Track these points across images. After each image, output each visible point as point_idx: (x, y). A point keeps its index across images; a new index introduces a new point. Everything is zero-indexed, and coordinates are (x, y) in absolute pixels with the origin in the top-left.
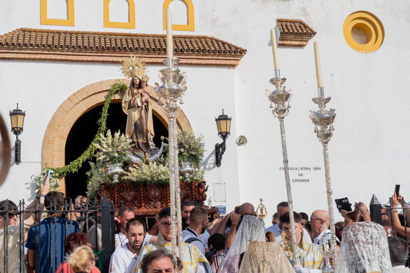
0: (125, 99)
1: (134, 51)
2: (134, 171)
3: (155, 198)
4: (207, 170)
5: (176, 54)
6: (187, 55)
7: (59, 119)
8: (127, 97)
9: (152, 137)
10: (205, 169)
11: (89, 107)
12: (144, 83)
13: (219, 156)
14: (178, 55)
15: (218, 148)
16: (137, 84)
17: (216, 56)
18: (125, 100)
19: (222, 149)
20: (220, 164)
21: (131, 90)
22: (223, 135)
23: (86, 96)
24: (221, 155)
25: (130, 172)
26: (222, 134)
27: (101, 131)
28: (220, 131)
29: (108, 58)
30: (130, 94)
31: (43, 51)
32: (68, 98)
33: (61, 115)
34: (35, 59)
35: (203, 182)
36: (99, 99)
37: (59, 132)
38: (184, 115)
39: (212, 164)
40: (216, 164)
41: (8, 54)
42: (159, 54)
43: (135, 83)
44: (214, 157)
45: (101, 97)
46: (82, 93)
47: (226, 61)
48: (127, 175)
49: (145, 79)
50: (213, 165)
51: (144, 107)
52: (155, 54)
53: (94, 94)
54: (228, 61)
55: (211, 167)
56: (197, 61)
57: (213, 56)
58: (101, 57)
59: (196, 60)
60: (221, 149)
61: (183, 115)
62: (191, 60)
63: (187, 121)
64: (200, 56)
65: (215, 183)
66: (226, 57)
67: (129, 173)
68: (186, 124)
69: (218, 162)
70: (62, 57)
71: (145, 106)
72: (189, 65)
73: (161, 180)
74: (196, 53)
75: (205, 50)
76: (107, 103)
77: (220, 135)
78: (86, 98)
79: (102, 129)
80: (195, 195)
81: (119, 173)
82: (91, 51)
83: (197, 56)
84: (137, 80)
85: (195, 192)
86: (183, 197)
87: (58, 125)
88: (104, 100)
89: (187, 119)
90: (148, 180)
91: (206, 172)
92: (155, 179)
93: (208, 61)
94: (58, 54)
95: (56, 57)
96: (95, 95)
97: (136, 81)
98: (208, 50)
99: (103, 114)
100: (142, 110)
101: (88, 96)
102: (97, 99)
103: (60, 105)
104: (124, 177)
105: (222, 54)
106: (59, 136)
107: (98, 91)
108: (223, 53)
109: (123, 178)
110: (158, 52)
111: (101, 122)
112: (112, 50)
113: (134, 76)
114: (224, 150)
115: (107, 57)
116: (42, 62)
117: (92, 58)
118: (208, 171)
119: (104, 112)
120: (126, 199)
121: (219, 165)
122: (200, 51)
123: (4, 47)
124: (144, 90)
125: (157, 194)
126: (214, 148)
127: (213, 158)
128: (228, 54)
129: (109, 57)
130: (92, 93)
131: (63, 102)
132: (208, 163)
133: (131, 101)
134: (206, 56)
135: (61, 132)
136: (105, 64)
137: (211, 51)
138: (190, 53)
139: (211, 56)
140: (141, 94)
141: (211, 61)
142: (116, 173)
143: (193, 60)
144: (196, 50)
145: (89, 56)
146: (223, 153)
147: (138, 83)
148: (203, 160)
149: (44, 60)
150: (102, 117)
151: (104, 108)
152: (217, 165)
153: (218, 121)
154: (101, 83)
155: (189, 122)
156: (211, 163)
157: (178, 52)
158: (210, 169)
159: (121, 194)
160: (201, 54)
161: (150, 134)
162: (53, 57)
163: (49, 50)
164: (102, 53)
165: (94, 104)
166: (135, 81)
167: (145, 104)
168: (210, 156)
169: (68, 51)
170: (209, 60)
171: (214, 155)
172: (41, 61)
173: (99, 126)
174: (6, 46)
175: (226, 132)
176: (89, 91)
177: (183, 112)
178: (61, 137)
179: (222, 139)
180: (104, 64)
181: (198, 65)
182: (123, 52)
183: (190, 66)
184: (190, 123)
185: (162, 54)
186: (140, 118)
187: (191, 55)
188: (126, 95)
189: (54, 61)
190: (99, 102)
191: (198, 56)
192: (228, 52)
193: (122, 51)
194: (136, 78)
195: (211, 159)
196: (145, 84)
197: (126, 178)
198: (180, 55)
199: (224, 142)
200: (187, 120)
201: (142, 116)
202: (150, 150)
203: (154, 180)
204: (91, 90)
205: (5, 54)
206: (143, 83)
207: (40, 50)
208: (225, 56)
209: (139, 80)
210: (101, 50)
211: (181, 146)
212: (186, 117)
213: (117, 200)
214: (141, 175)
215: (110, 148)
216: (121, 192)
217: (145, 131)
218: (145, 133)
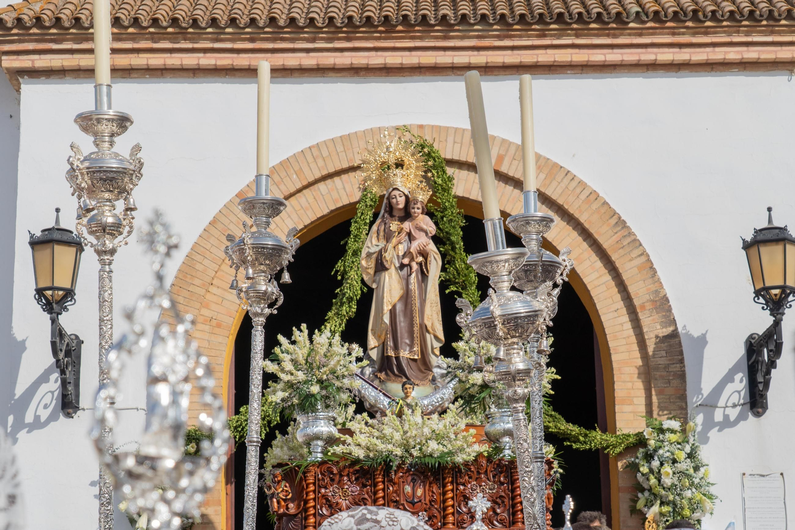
0: (368, 247)
1: (456, 28)
2: (363, 431)
4: (717, 428)
5: (601, 32)
6: (640, 35)
7: (206, 262)
8: (374, 241)
9: (437, 345)
10: (709, 424)
11: (307, 222)
12: (416, 206)
13: (760, 379)
14: (608, 35)
15: (754, 351)
16: (400, 209)
17: (743, 32)
18: (367, 249)
19: (769, 351)
20: (765, 407)
21: (385, 224)
22: (772, 300)
23: (299, 186)
24: (768, 373)
25: (352, 434)
26: (769, 294)
27: (345, 300)
28: (759, 286)
29: (368, 57)
30: (382, 234)
31: (155, 42)
32: (236, 192)
33: (214, 250)
34: (132, 69)
36: (342, 192)
37: (207, 307)
38: (633, 237)
39: (734, 406)
40: (748, 406)
41: (43, 57)
42: (543, 36)
43: (394, 206)
44: (741, 381)
45: (347, 187)
46: (283, 174)
47: (779, 48)
48: (344, 443)
49: (418, 196)
50: (739, 408)
51: (415, 266)
52: (529, 36)
53: (324, 178)
54: (784, 48)
55: (732, 418)
56: (674, 53)
57: (729, 34)
58: (346, 54)
59: (672, 50)
60: (765, 350)
61: (629, 240)
62: (655, 50)
63: (643, 259)
64: (683, 34)
65: (747, 473)
66: (779, 33)
67: (347, 436)
68: (640, 268)
69: (758, 397)
70: (216, 58)
71: (420, 264)
72: (648, 70)
73: (431, 456)
74: (669, 24)
75: (700, 14)
76: (366, 206)
77: (762, 300)
78: (299, 191)
79: (349, 293)
81: (324, 437)
82: (311, 35)
83: (674, 34)
84: (399, 199)
87: (204, 285)
88: (356, 196)
89: (644, 253)
90: (396, 455)
91: (713, 433)
92: (415, 453)
93: (714, 52)
94: (205, 51)
95: (199, 58)
96: (329, 181)
97: (397, 202)
98: (713, 12)
99: (351, 241)
100: (411, 274)
101: (305, 183)
102: (335, 195)
103: (211, 218)
104: (335, 448)
105: (764, 23)
106: (206, 321)
107: (338, 167)
108: (767, 19)
109: (331, 450)
110: (537, 27)
111: (345, 270)
112: (380, 28)
113: (391, 189)
114: (777, 350)
115: (366, 54)
116: (156, 80)
117: (317, 57)
118: (719, 430)
119: (356, 236)
121: (760, 410)
122: (683, 18)
123: (31, 35)
124: (415, 222)
125: (420, 492)
126: (741, 351)
127: (739, 385)
128: (783, 22)
129: (373, 53)
130: (318, 175)
131: (221, 206)
132: (722, 402)
133: (381, 253)
134: (706, 34)
135: (213, 306)
136: (362, 79)
137: (722, 16)
138: (649, 25)
139: (725, 32)
140: (409, 235)
141: (726, 53)
142: (317, 437)
143: (661, 50)
144: (670, 15)
145: (308, 51)
146: (772, 364)
147: (401, 206)
148: (703, 392)
149: (159, 73)
150: (350, 252)
151: (356, 222)
152: (755, 410)
153: (754, 251)
154: (346, 139)
155: (649, 260)
156: (730, 404)
157: (608, 23)
158: (727, 423)
159: (323, 491)
160: (687, 28)
161: (432, 336)
162: (190, 60)
163: (173, 38)
164: (348, 39)
165: (326, 211)
166: (394, 201)
167: (420, 259)
168: (729, 378)
169: (236, 36)
170: (717, 49)
171: (740, 375)
172: (152, 76)
173: (340, 284)
174: (34, 30)
175: (783, 288)
176: (306, 169)
177: (628, 227)
178: (214, 322)
179: (768, 312)
180: (356, 79)
181: (679, 69)
182: (418, 31)
183: (650, 73)
184: (655, 266)
185: (551, 36)
186: (405, 295)
187: (653, 31)
188: (371, 238)
189: (194, 74)
190: (340, 205)
191: (679, 34)
192: (784, 16)
193: (417, 28)
194: (396, 193)
195: (730, 388)
196: (418, 209)
197: (339, 449)
198: (615, 36)
199: (777, 324)
200: (642, 254)
201: (411, 290)
202: (431, 378)
203: (411, 455)
204: (313, 166)
205: (36, 57)
206: (412, 205)
207: (147, 39)
208: (772, 33)
209: (404, 198)
210: (345, 29)
212: (641, 245)
213: (314, 507)
214: (378, 442)
215: (300, 373)
216: (326, 488)
217: (416, 329)
218: (417, 334)
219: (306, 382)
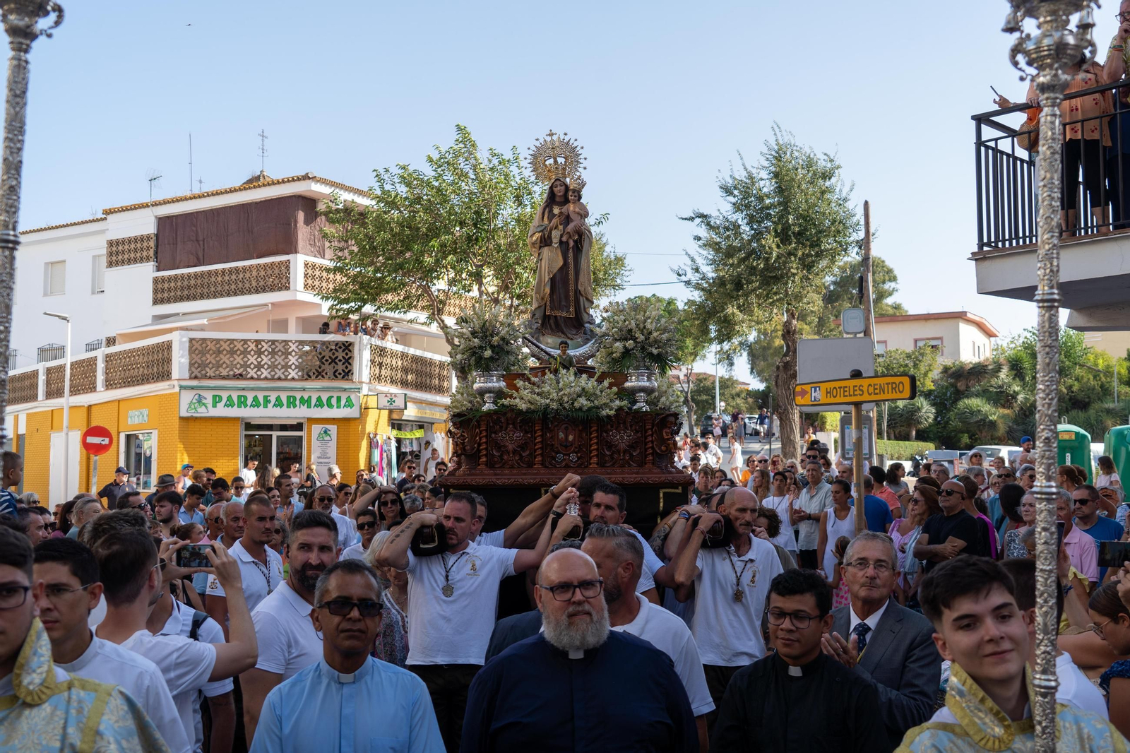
2: (526, 387)
3: (566, 447)
8: (540, 222)
12: (573, 194)
16: (561, 196)
21: (549, 208)
25: (517, 390)
30: (546, 216)
35: (671, 415)
43: (555, 194)
48: (511, 396)
49: (575, 185)
67: (514, 391)
73: (581, 409)
80: (652, 442)
81: (497, 391)
84: (560, 188)
85: (652, 435)
86: (627, 446)
90: (553, 409)
92: (568, 407)
97: (558, 190)
100: (568, 250)
104: (504, 400)
109: (501, 402)
113: (554, 180)
120: (505, 446)
124: (573, 207)
125: (571, 438)
133: (545, 232)
140: (568, 217)
142: (491, 390)
147: (562, 194)
159: (493, 435)
166: (556, 189)
167: (576, 237)
186: (563, 268)
194: (558, 183)
197: (507, 402)
201: (569, 262)
203: (564, 408)
206: (570, 193)
209: (564, 187)
211: (629, 336)
213: (486, 449)
214: (538, 398)
215: (476, 340)
216: (495, 433)
217: (572, 294)
218: (572, 298)
219: (481, 348)
